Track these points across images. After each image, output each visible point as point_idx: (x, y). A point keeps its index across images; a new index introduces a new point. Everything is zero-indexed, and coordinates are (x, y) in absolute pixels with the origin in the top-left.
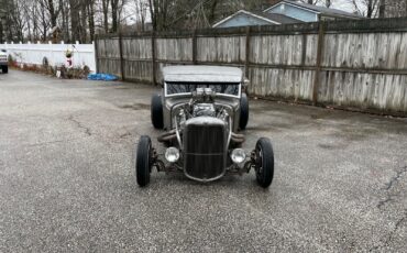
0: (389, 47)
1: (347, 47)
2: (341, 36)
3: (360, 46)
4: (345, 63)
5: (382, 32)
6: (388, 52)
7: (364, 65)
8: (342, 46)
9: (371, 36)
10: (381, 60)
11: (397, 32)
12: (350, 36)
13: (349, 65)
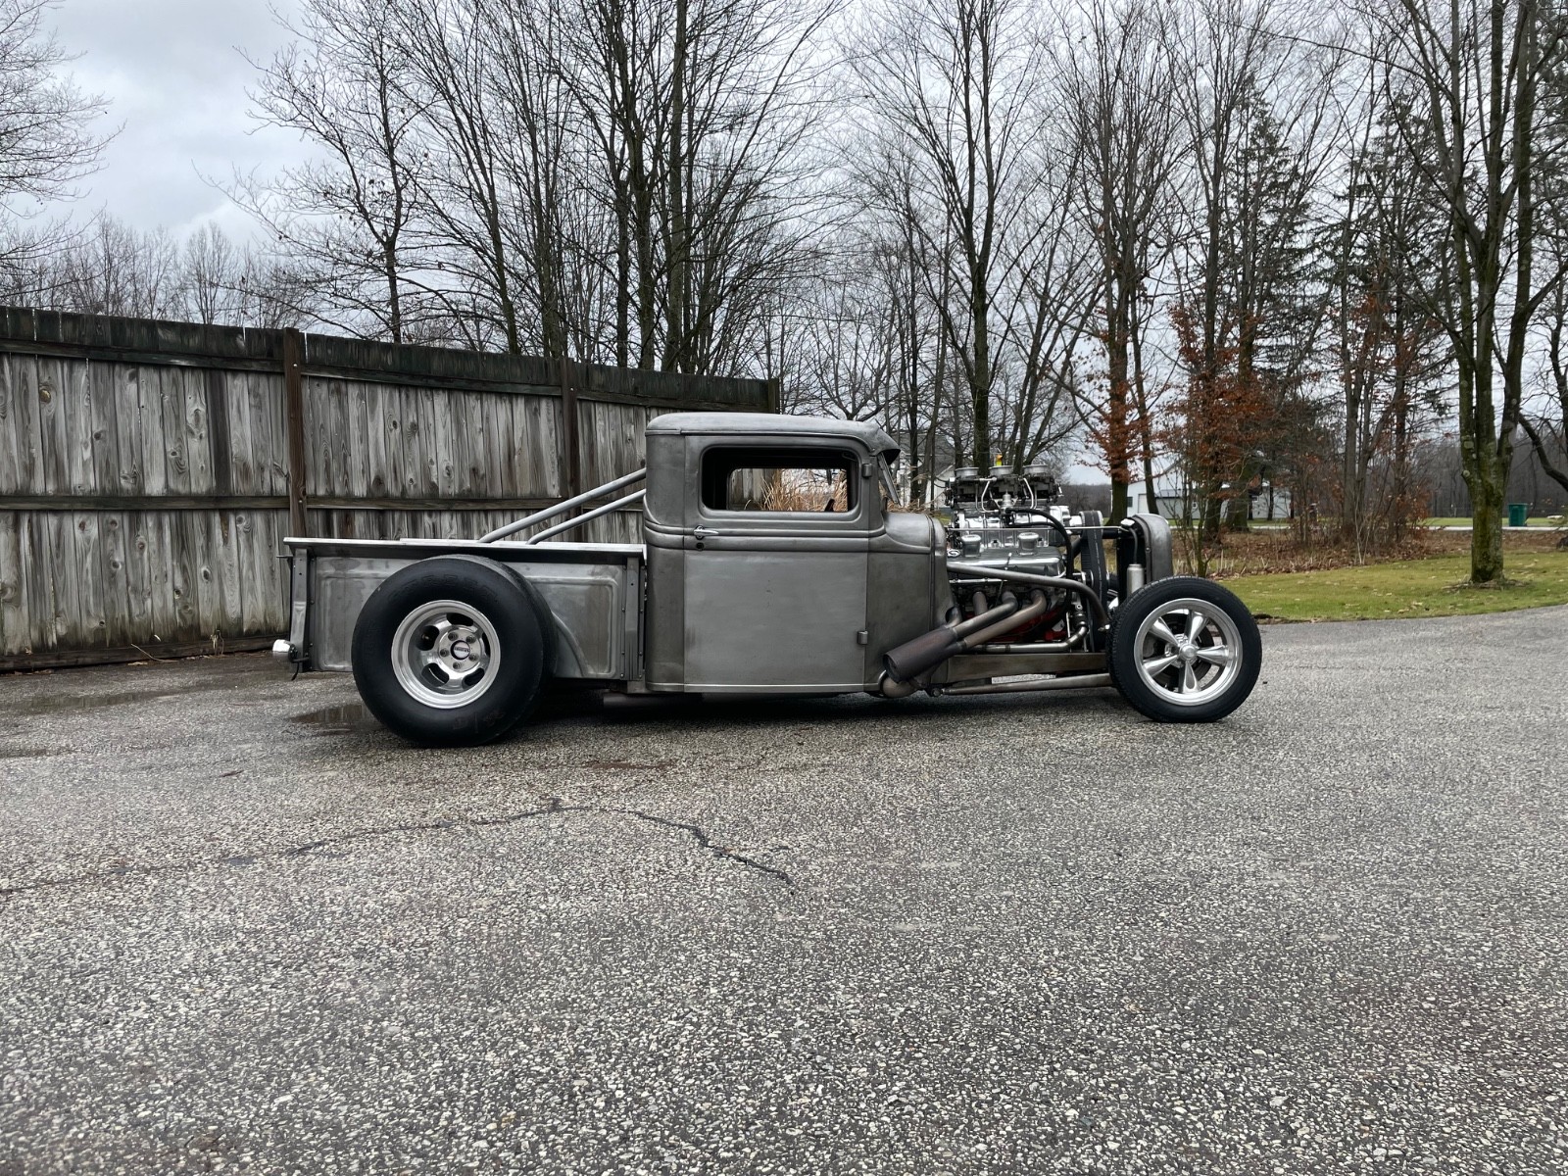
0: (487, 432)
1: (377, 427)
2: (353, 391)
3: (415, 427)
4: (379, 481)
5: (467, 391)
6: (489, 450)
7: (434, 486)
8: (364, 428)
9: (441, 400)
10: (474, 471)
11: (500, 394)
12: (382, 395)
13: (391, 487)
